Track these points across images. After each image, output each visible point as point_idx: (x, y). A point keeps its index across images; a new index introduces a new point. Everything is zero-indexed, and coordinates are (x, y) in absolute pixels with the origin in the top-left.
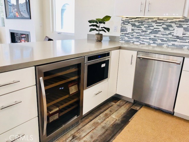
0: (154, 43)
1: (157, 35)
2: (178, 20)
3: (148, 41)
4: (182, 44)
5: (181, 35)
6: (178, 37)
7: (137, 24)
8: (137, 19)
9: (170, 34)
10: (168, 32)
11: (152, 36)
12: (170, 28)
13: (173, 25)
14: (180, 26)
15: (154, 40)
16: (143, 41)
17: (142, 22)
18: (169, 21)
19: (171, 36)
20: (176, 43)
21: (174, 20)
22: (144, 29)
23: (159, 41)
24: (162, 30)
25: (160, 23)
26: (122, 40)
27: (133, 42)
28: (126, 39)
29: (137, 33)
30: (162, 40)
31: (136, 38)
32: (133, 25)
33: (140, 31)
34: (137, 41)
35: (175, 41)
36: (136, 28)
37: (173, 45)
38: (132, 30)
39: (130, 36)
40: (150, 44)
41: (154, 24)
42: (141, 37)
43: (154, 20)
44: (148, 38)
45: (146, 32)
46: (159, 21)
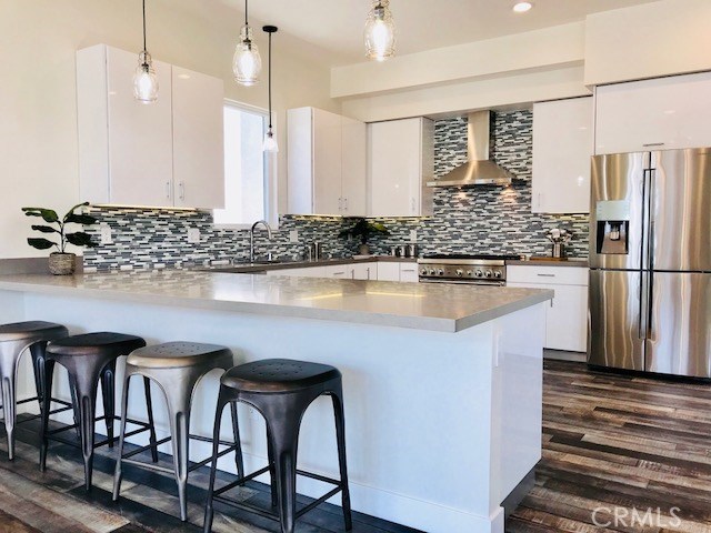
0: (160, 262)
1: (163, 245)
2: (189, 214)
3: (148, 257)
4: (200, 256)
5: (197, 241)
6: (194, 245)
7: (121, 222)
8: (119, 212)
9: (182, 240)
10: (179, 237)
11: (155, 248)
12: (182, 230)
13: (184, 223)
14: (194, 226)
15: (159, 255)
16: (138, 261)
17: (131, 216)
18: (178, 216)
19: (183, 244)
20: (193, 256)
21: (184, 215)
22: (138, 233)
23: (168, 257)
24: (170, 233)
25: (164, 219)
26: (90, 265)
27: (118, 268)
28: (100, 259)
29: (124, 243)
30: (173, 254)
31: (124, 255)
32: (114, 225)
33: (130, 239)
34: (127, 263)
35: (191, 252)
36: (120, 232)
37: (190, 260)
38: (113, 236)
39: (109, 252)
40: (152, 266)
41: (154, 222)
42: (134, 252)
43: (153, 213)
44: (147, 251)
45: (141, 238)
46: (161, 215)
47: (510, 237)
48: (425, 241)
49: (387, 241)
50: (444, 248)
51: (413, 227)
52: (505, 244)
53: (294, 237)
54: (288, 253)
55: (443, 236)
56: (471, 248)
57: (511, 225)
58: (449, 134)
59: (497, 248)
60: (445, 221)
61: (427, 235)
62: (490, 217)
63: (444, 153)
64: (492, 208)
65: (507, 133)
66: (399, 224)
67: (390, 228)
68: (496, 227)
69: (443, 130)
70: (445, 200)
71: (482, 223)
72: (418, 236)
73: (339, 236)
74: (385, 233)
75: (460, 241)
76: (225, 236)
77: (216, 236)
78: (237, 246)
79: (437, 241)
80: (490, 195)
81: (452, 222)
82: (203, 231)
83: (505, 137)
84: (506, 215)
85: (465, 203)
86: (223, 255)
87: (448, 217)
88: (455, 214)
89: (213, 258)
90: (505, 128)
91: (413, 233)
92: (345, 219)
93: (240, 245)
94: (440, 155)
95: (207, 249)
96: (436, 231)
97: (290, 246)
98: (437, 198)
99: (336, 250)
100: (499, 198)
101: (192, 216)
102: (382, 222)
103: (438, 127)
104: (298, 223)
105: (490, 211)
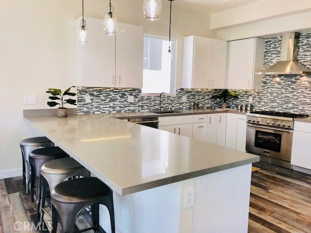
0: (114, 110)
1: (116, 103)
3: (108, 109)
4: (134, 108)
5: (133, 102)
6: (131, 103)
7: (95, 93)
8: (95, 89)
9: (125, 101)
10: (123, 100)
11: (111, 104)
12: (125, 97)
13: (126, 93)
14: (131, 94)
15: (114, 108)
16: (103, 110)
17: (100, 91)
18: (123, 90)
19: (126, 103)
20: (130, 108)
21: (126, 89)
22: (103, 98)
23: (118, 108)
24: (119, 98)
25: (116, 92)
26: (81, 112)
27: (94, 113)
28: (85, 109)
29: (97, 102)
30: (120, 107)
31: (96, 107)
32: (92, 95)
33: (100, 101)
34: (98, 111)
35: (130, 106)
36: (95, 98)
37: (129, 110)
38: (91, 100)
39: (90, 106)
40: (110, 112)
41: (111, 93)
42: (101, 106)
43: (111, 89)
44: (108, 106)
45: (105, 100)
46: (115, 91)
47: (303, 104)
48: (257, 103)
49: (237, 101)
50: (266, 107)
51: (251, 95)
52: (300, 108)
53: (184, 99)
54: (181, 107)
55: (266, 101)
56: (281, 108)
57: (305, 97)
58: (273, 46)
59: (296, 110)
60: (268, 92)
61: (257, 99)
62: (292, 92)
63: (269, 56)
64: (294, 87)
65: (306, 44)
66: (244, 93)
67: (239, 95)
68: (295, 97)
69: (269, 43)
70: (268, 81)
71: (287, 95)
72: (253, 100)
73: (211, 98)
74: (236, 97)
75: (275, 104)
76: (147, 99)
77: (142, 99)
78: (153, 104)
79: (263, 103)
80: (293, 80)
81: (271, 93)
82: (135, 97)
83: (304, 47)
84: (302, 91)
85: (279, 83)
86: (146, 107)
87: (269, 91)
88: (273, 89)
89: (140, 109)
90: (305, 41)
91: (251, 99)
92: (216, 90)
93: (155, 103)
94: (267, 57)
95: (137, 105)
96: (263, 98)
97: (182, 103)
98: (264, 80)
99: (209, 105)
100: (298, 81)
101: (130, 90)
102: (235, 92)
103: (267, 42)
104: (187, 92)
105: (292, 88)
